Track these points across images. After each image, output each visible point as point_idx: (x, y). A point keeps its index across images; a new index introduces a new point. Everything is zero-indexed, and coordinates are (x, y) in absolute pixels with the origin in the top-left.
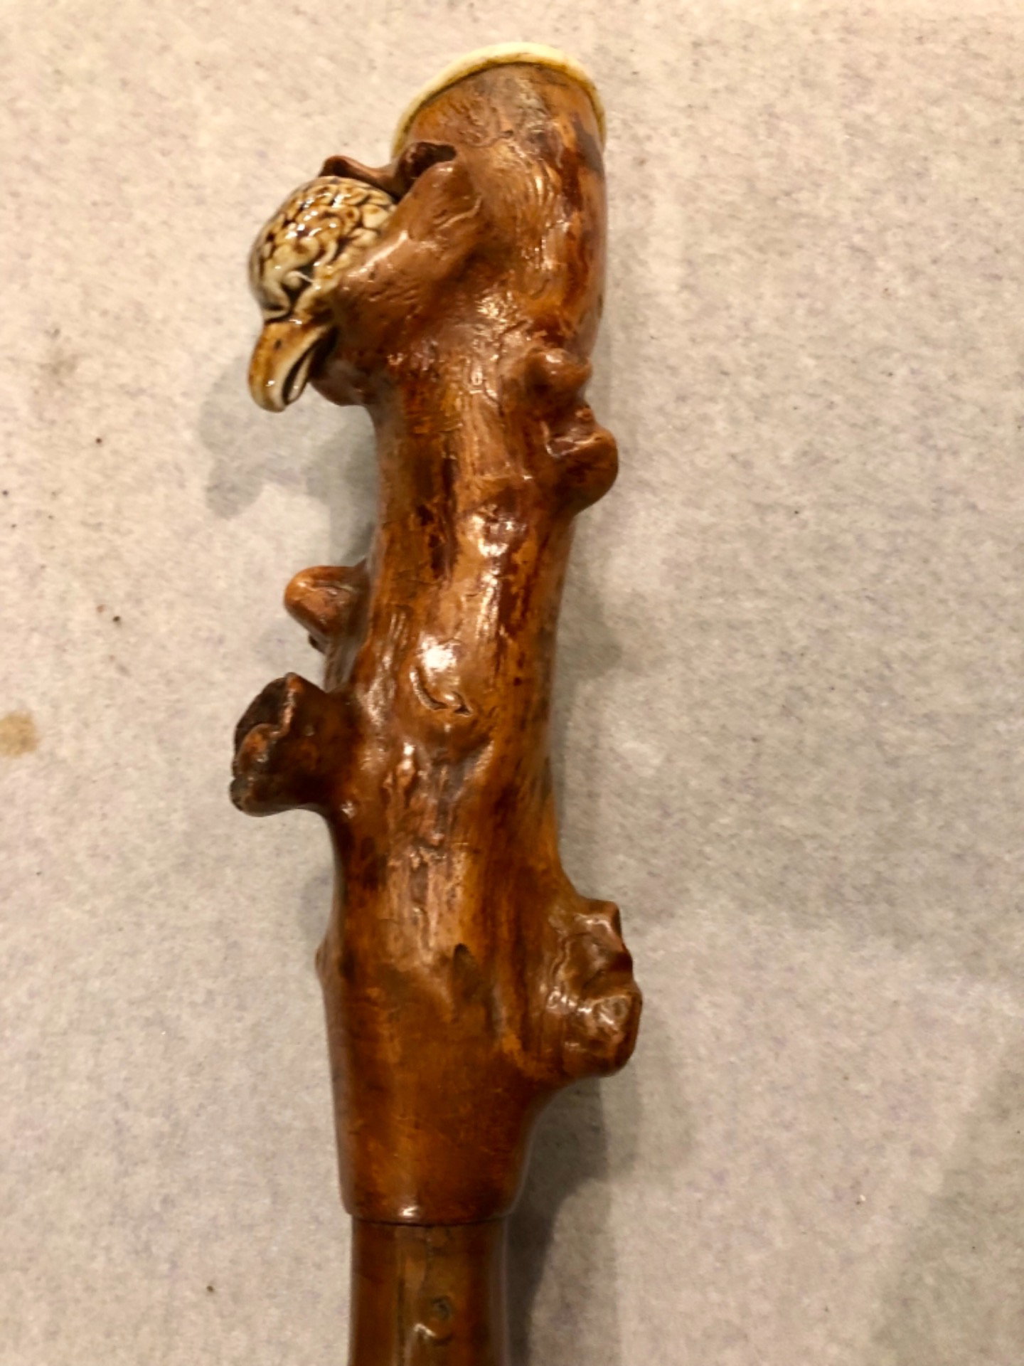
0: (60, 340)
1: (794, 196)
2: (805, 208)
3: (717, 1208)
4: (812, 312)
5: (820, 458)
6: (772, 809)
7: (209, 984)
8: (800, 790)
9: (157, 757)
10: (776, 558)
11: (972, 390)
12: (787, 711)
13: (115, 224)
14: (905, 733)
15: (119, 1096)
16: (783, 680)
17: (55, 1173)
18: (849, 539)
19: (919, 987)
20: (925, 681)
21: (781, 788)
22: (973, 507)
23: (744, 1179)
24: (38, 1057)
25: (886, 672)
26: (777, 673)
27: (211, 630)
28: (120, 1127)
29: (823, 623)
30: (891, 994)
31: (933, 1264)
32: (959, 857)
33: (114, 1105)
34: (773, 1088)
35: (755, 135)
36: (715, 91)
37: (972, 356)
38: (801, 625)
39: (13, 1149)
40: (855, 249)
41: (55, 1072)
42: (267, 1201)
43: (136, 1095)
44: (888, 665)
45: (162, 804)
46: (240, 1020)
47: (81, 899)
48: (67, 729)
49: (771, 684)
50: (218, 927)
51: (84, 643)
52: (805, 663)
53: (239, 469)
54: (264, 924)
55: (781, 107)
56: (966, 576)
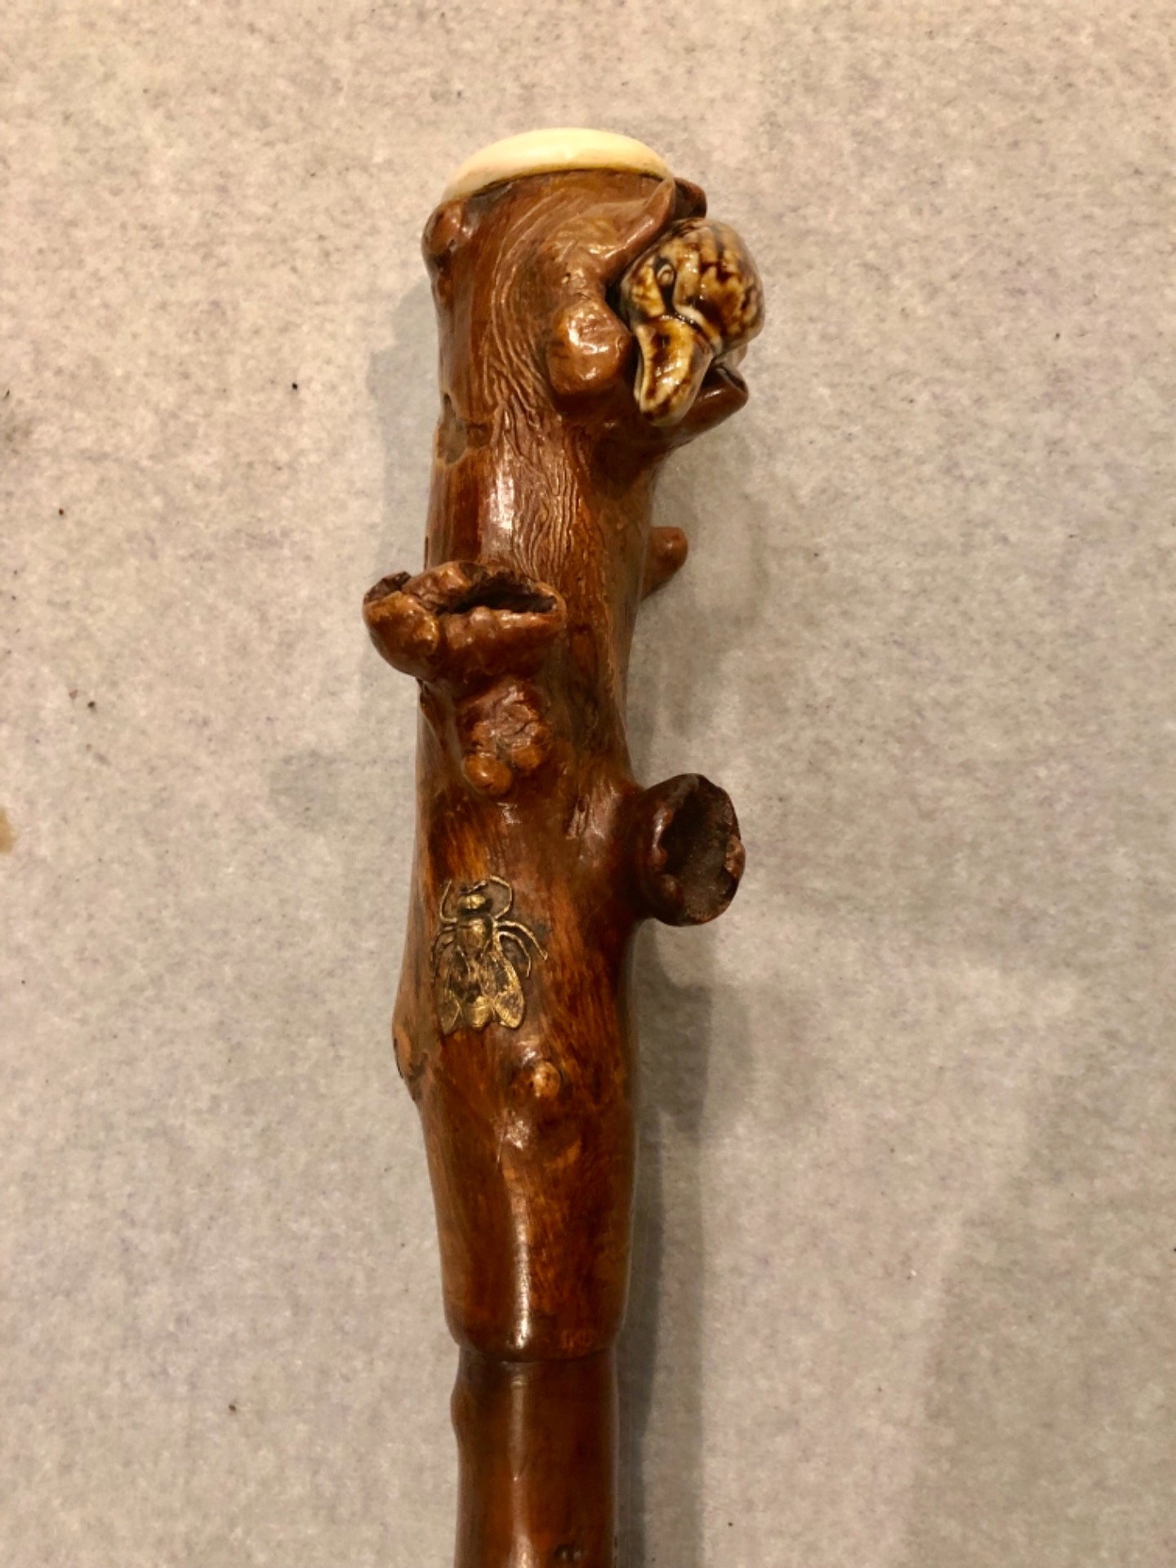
0: (12, 404)
1: (801, 212)
2: (812, 223)
3: (761, 1293)
4: (824, 337)
5: (839, 495)
6: (803, 871)
7: (214, 1089)
8: (831, 850)
9: (145, 852)
10: (796, 606)
11: (999, 414)
12: (814, 767)
13: (65, 273)
14: (939, 784)
15: (124, 1214)
16: (809, 734)
17: (60, 1298)
18: (873, 580)
19: (966, 1051)
20: (960, 727)
21: (810, 848)
22: (1005, 540)
23: (790, 1261)
24: (34, 1178)
25: (918, 721)
26: (802, 728)
27: (195, 712)
28: (126, 1247)
29: (847, 672)
30: (935, 1061)
31: (988, 1336)
32: (1003, 912)
33: (119, 1222)
34: (816, 1165)
35: (757, 147)
36: (712, 101)
37: (997, 377)
38: (826, 675)
39: (13, 1275)
40: (868, 267)
41: (54, 1191)
42: (288, 1313)
43: (142, 1211)
44: (919, 712)
45: (152, 901)
46: (249, 1125)
47: (70, 1008)
48: (45, 826)
49: (796, 739)
50: (221, 1028)
51: (57, 732)
52: (832, 714)
53: (215, 536)
54: (269, 1022)
55: (784, 114)
56: (997, 613)
